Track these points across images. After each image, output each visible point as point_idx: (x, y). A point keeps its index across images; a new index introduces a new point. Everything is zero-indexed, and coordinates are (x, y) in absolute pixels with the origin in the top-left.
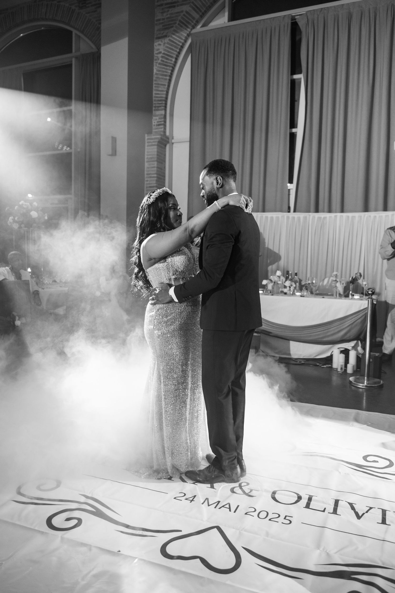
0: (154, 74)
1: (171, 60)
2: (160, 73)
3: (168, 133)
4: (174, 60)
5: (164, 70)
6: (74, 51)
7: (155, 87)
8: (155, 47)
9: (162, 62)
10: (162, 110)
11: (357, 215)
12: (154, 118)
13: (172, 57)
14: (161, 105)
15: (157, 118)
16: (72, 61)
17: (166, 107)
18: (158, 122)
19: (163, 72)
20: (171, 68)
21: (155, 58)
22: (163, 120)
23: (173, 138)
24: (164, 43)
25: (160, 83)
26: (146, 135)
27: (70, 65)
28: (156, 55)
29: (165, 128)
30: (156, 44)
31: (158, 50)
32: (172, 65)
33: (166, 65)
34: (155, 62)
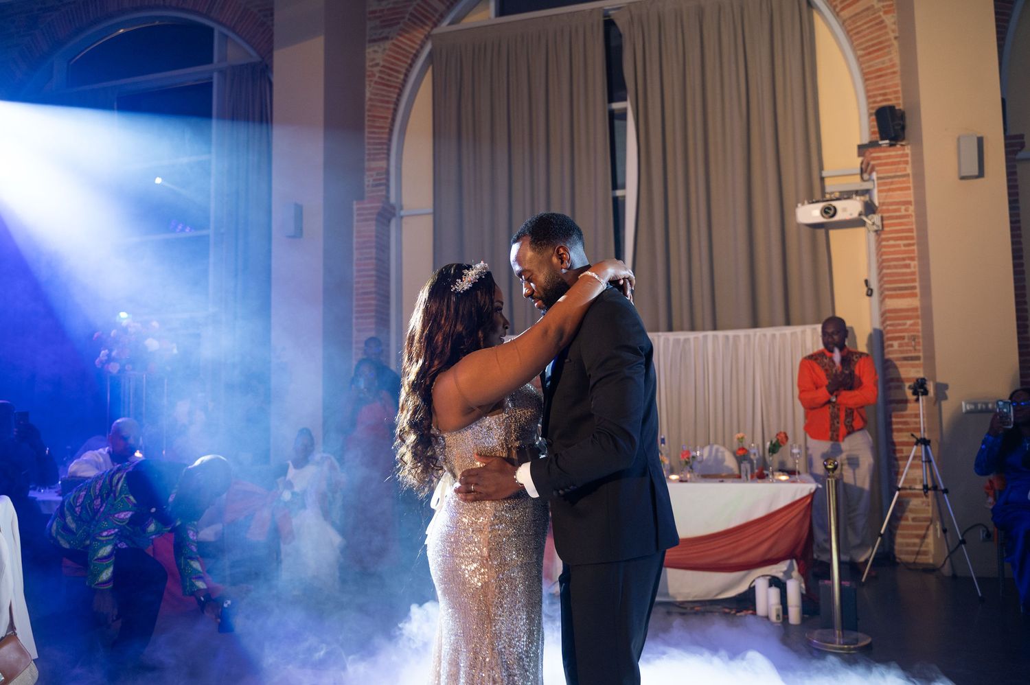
0: (367, 99)
2: (377, 97)
3: (393, 200)
4: (402, 76)
5: (384, 93)
6: (216, 59)
7: (369, 120)
8: (367, 55)
9: (380, 81)
10: (381, 159)
11: (741, 333)
12: (367, 173)
13: (398, 72)
14: (379, 151)
15: (374, 173)
16: (211, 78)
17: (388, 154)
18: (374, 180)
19: (383, 96)
20: (397, 91)
21: (368, 73)
22: (383, 177)
23: (401, 208)
24: (384, 49)
25: (378, 114)
26: (355, 202)
27: (210, 85)
28: (369, 69)
29: (388, 191)
30: (368, 50)
31: (373, 59)
32: (398, 85)
33: (388, 86)
34: (367, 79)
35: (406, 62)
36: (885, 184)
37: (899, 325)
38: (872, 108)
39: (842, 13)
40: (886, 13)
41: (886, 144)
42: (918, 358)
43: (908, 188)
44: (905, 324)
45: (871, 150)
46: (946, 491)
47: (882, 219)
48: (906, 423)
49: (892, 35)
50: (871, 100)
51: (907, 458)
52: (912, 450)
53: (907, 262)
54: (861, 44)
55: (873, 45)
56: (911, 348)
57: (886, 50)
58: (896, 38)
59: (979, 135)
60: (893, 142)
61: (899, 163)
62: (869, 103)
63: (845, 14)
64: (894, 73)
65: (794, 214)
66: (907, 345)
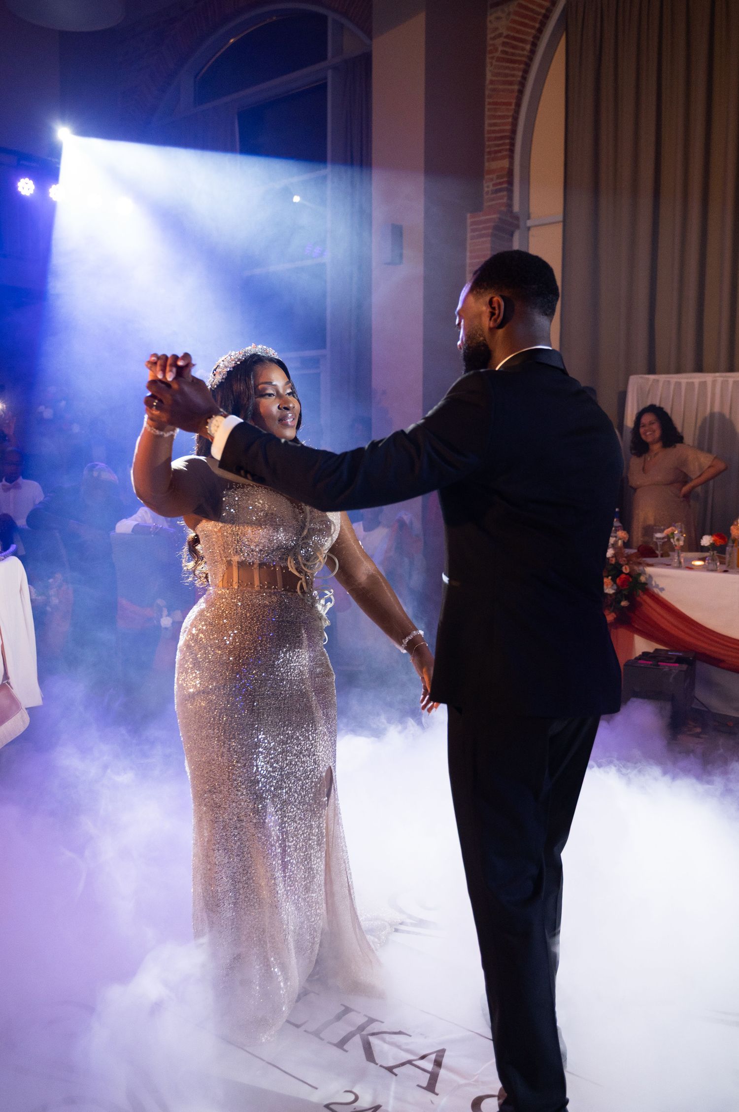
0: (487, 82)
1: (523, 49)
2: (499, 78)
3: (516, 208)
4: (528, 47)
5: (507, 71)
6: (329, 55)
7: (489, 110)
8: (489, 25)
9: (503, 56)
10: (503, 158)
12: (487, 177)
13: (524, 41)
14: (500, 148)
15: (494, 176)
16: (326, 78)
17: (512, 151)
18: (494, 185)
19: (506, 75)
20: (522, 66)
21: (489, 48)
22: (505, 179)
23: (529, 218)
24: (509, 14)
25: (499, 101)
26: (468, 215)
27: (324, 86)
28: (491, 42)
29: (510, 198)
30: (490, 18)
31: (496, 29)
32: (524, 59)
33: (512, 61)
34: (488, 56)
35: (533, 27)
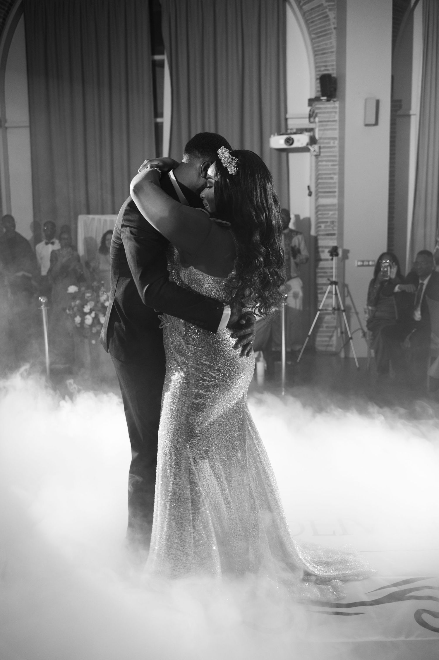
35: (4, 10)
36: (323, 126)
37: (325, 214)
38: (318, 75)
39: (304, 7)
40: (330, 10)
41: (325, 99)
42: (334, 234)
43: (335, 129)
44: (328, 214)
45: (316, 103)
46: (344, 311)
47: (320, 148)
48: (325, 272)
49: (333, 26)
50: (318, 69)
51: (325, 292)
52: (327, 288)
53: (332, 176)
54: (314, 30)
55: (321, 32)
56: (330, 228)
57: (329, 36)
58: (335, 28)
59: (378, 98)
60: (329, 99)
61: (331, 112)
62: (316, 71)
63: (306, 8)
64: (332, 52)
65: (269, 142)
66: (329, 226)
